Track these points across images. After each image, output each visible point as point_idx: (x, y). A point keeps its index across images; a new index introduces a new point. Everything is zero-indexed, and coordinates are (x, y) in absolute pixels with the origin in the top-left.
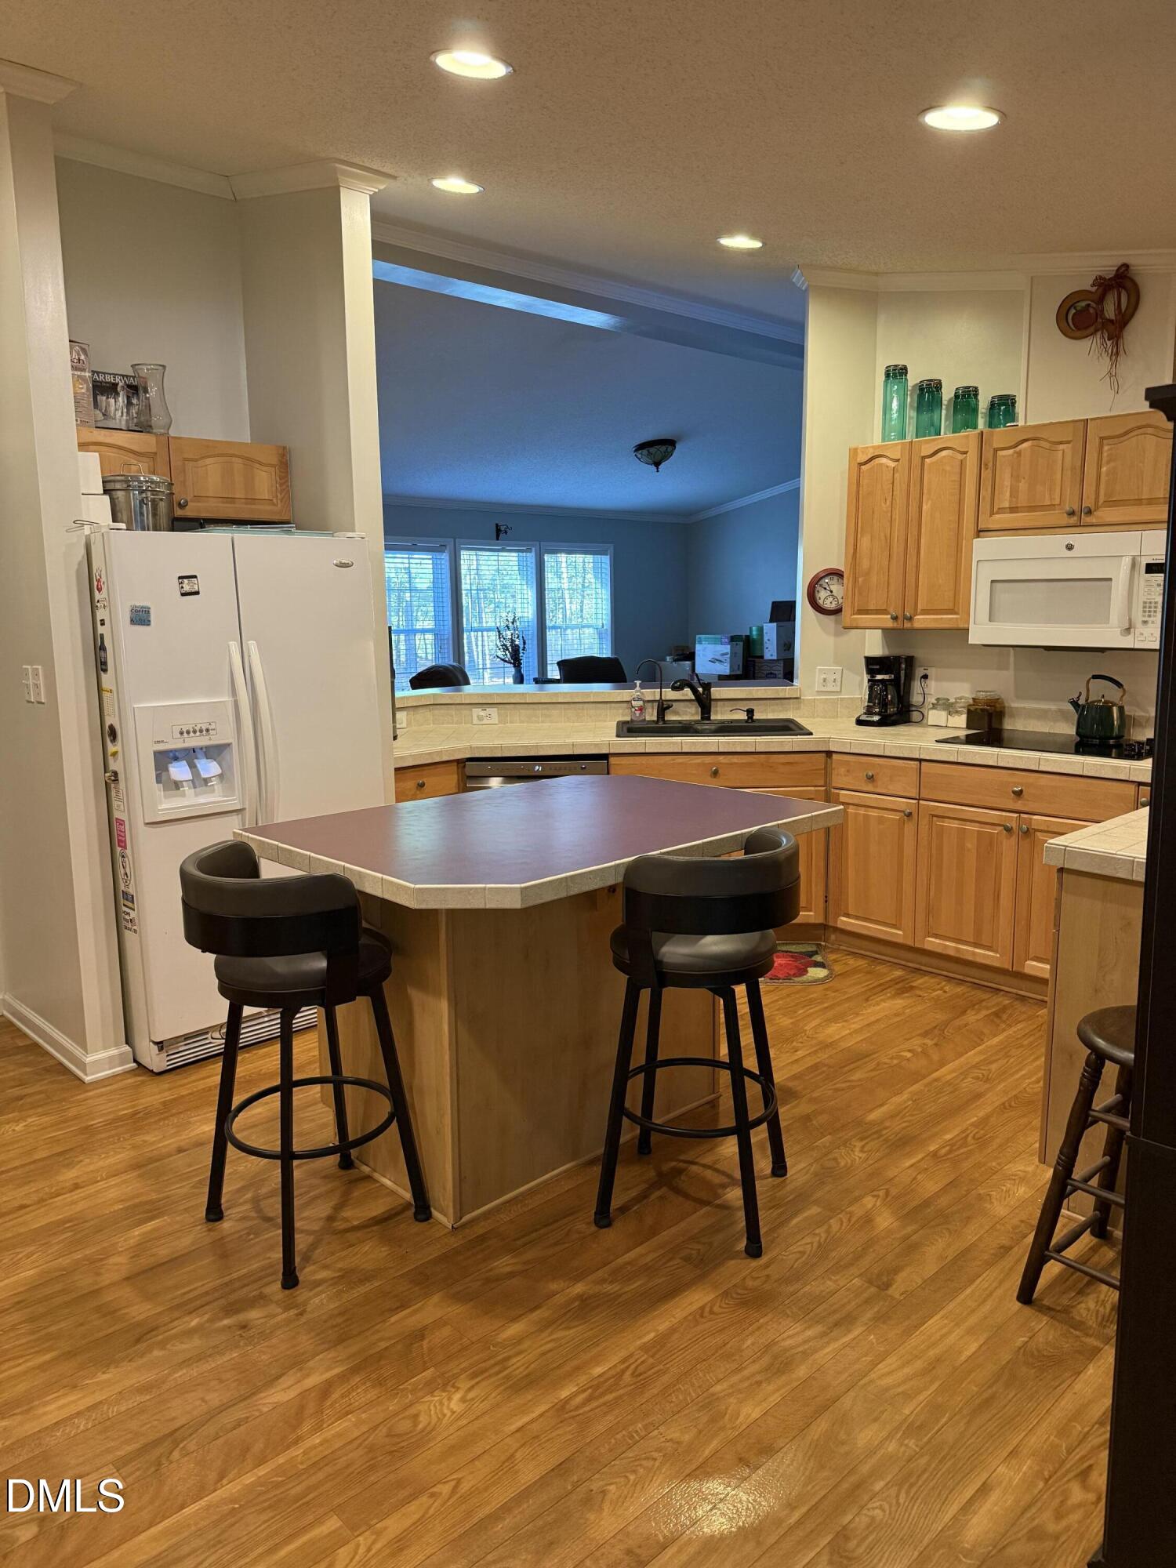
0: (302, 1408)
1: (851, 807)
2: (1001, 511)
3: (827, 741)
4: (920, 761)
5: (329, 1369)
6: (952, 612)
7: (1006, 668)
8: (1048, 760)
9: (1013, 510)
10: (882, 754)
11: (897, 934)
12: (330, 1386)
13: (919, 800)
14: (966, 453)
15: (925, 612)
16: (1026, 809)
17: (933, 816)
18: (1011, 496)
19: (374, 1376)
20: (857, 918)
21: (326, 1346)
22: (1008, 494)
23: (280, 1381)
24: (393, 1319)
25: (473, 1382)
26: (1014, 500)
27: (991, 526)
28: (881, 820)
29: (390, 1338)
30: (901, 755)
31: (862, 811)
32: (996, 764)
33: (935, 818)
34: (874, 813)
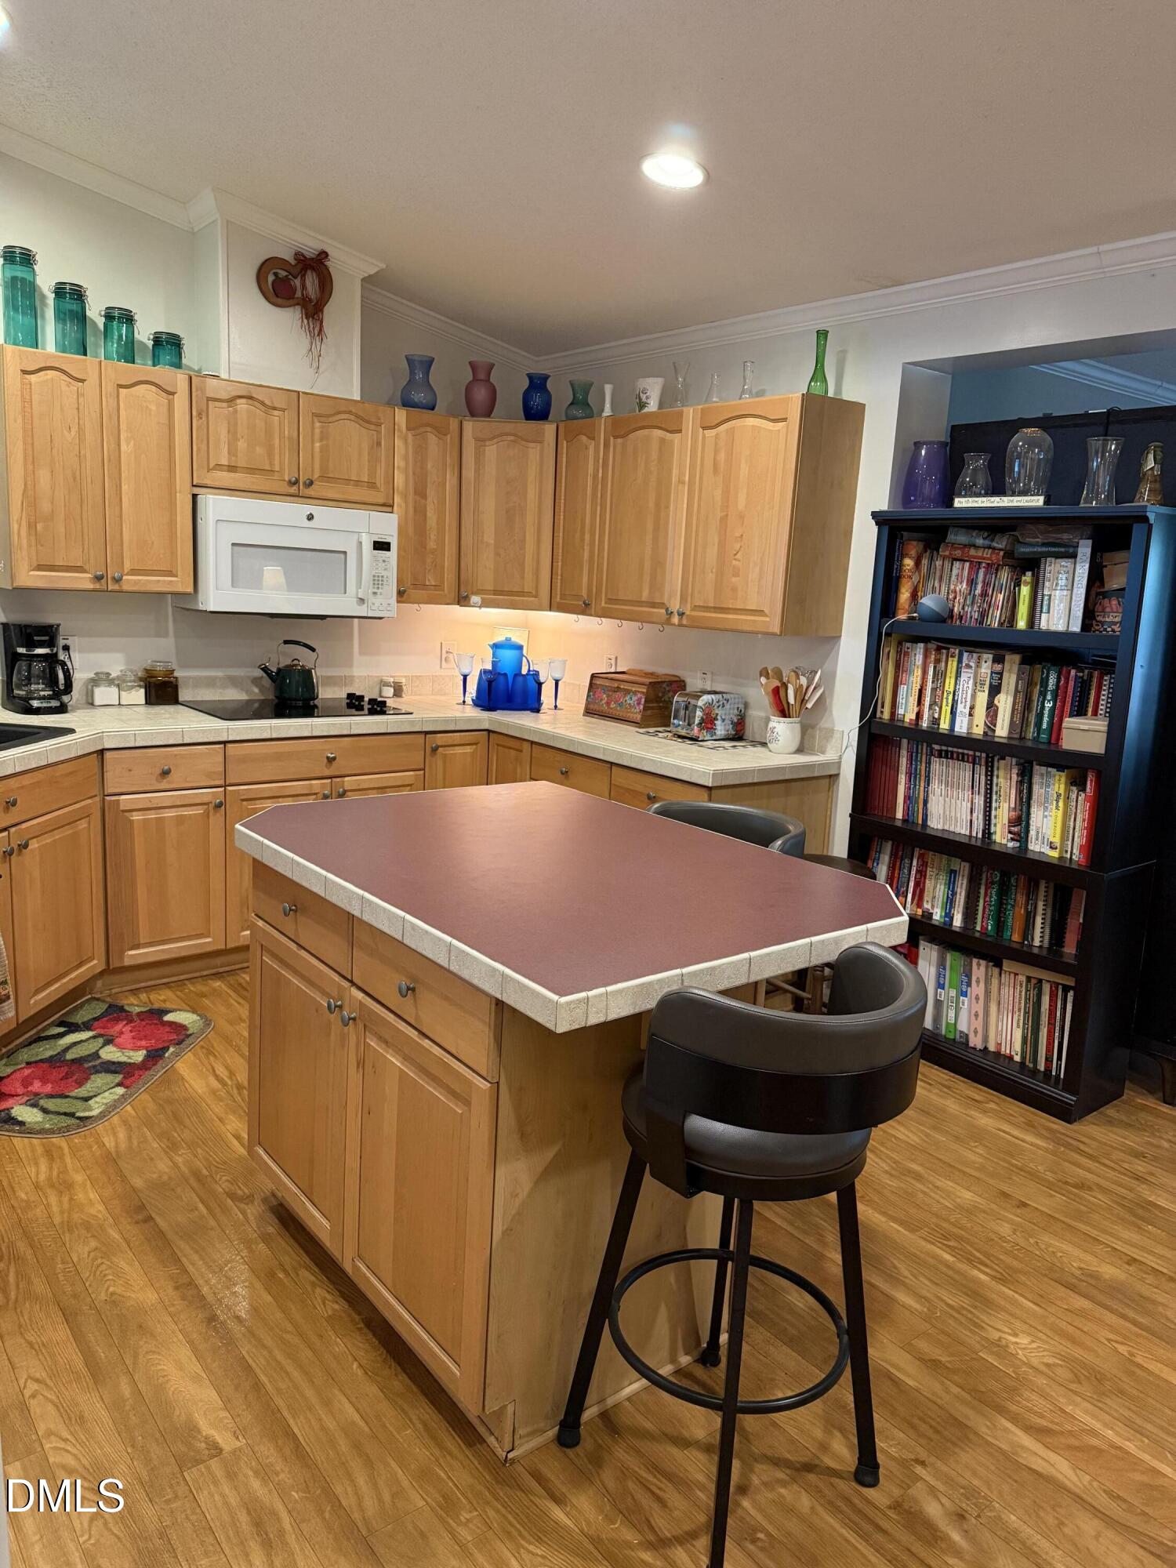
0: (1070, 1447)
1: (134, 813)
2: (219, 467)
3: (100, 736)
4: (225, 743)
5: (1006, 1430)
6: (170, 573)
7: (166, 635)
8: (358, 724)
9: (232, 468)
10: (181, 742)
11: (206, 943)
12: (1031, 1427)
13: (226, 786)
14: (173, 394)
15: (133, 572)
16: (337, 773)
17: (243, 800)
18: (229, 453)
19: (1005, 1395)
20: (151, 944)
21: (971, 1436)
22: (226, 451)
23: (1040, 1469)
24: (911, 1383)
25: (990, 1329)
26: (233, 458)
27: (209, 482)
28: (180, 820)
29: (942, 1384)
30: (206, 740)
31: (152, 815)
32: (310, 735)
33: (245, 803)
34: (169, 814)
